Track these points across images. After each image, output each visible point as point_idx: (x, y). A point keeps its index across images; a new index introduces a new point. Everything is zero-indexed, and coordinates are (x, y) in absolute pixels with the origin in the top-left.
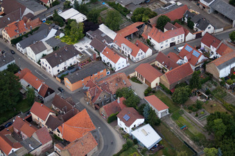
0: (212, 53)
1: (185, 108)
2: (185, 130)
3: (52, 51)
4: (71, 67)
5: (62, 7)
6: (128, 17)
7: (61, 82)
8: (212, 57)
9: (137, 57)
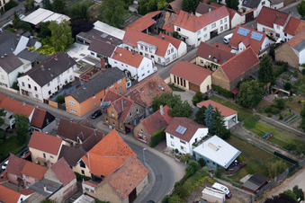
0: (278, 36)
1: (260, 112)
2: (270, 138)
3: (30, 67)
4: (67, 86)
5: (24, 9)
6: (132, 9)
7: (59, 107)
8: (279, 41)
9: (166, 56)
